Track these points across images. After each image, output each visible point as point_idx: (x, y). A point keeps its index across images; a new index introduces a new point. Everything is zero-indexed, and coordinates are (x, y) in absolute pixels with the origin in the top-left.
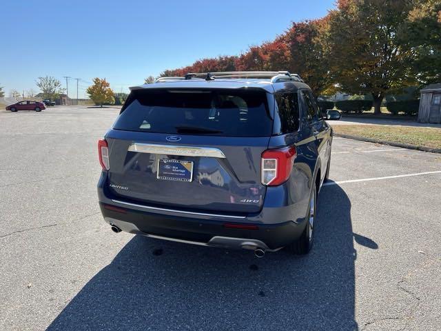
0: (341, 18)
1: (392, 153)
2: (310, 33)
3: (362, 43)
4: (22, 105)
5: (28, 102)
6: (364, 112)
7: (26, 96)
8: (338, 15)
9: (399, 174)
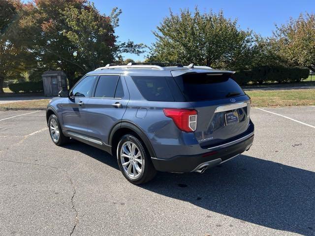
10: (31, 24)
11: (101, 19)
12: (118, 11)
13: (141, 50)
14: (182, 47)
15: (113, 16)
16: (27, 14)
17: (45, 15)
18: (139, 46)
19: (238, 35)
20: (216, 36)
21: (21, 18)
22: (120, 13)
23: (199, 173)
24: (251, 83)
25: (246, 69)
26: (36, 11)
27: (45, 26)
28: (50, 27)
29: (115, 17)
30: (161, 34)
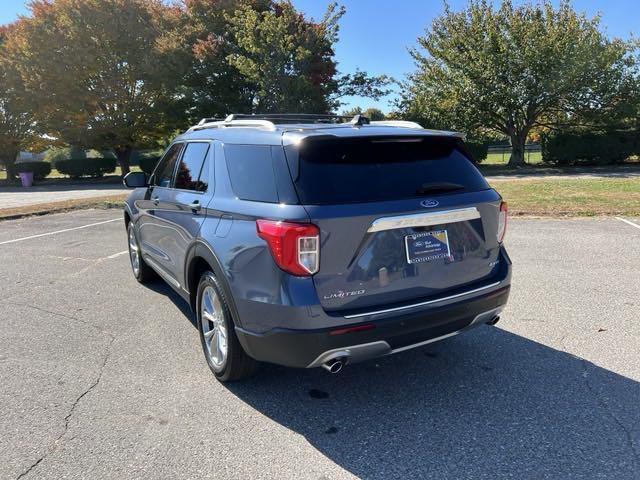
6: (106, 174)
10: (174, 45)
11: (304, 29)
12: (338, 10)
13: (382, 89)
14: (468, 81)
15: (328, 21)
16: (169, 26)
17: (201, 27)
18: (379, 81)
19: (602, 49)
20: (548, 52)
21: (158, 35)
22: (342, 13)
23: (325, 370)
24: (634, 158)
25: (623, 126)
26: (185, 21)
27: (199, 49)
28: (209, 49)
29: (332, 23)
30: (425, 54)
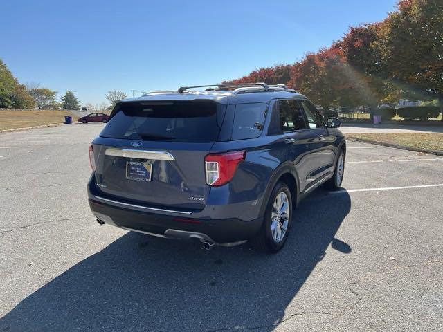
0: (401, 20)
1: (432, 162)
2: (368, 37)
3: (425, 45)
4: (92, 117)
5: (97, 114)
6: (430, 119)
7: (99, 109)
8: (399, 17)
9: (423, 184)
